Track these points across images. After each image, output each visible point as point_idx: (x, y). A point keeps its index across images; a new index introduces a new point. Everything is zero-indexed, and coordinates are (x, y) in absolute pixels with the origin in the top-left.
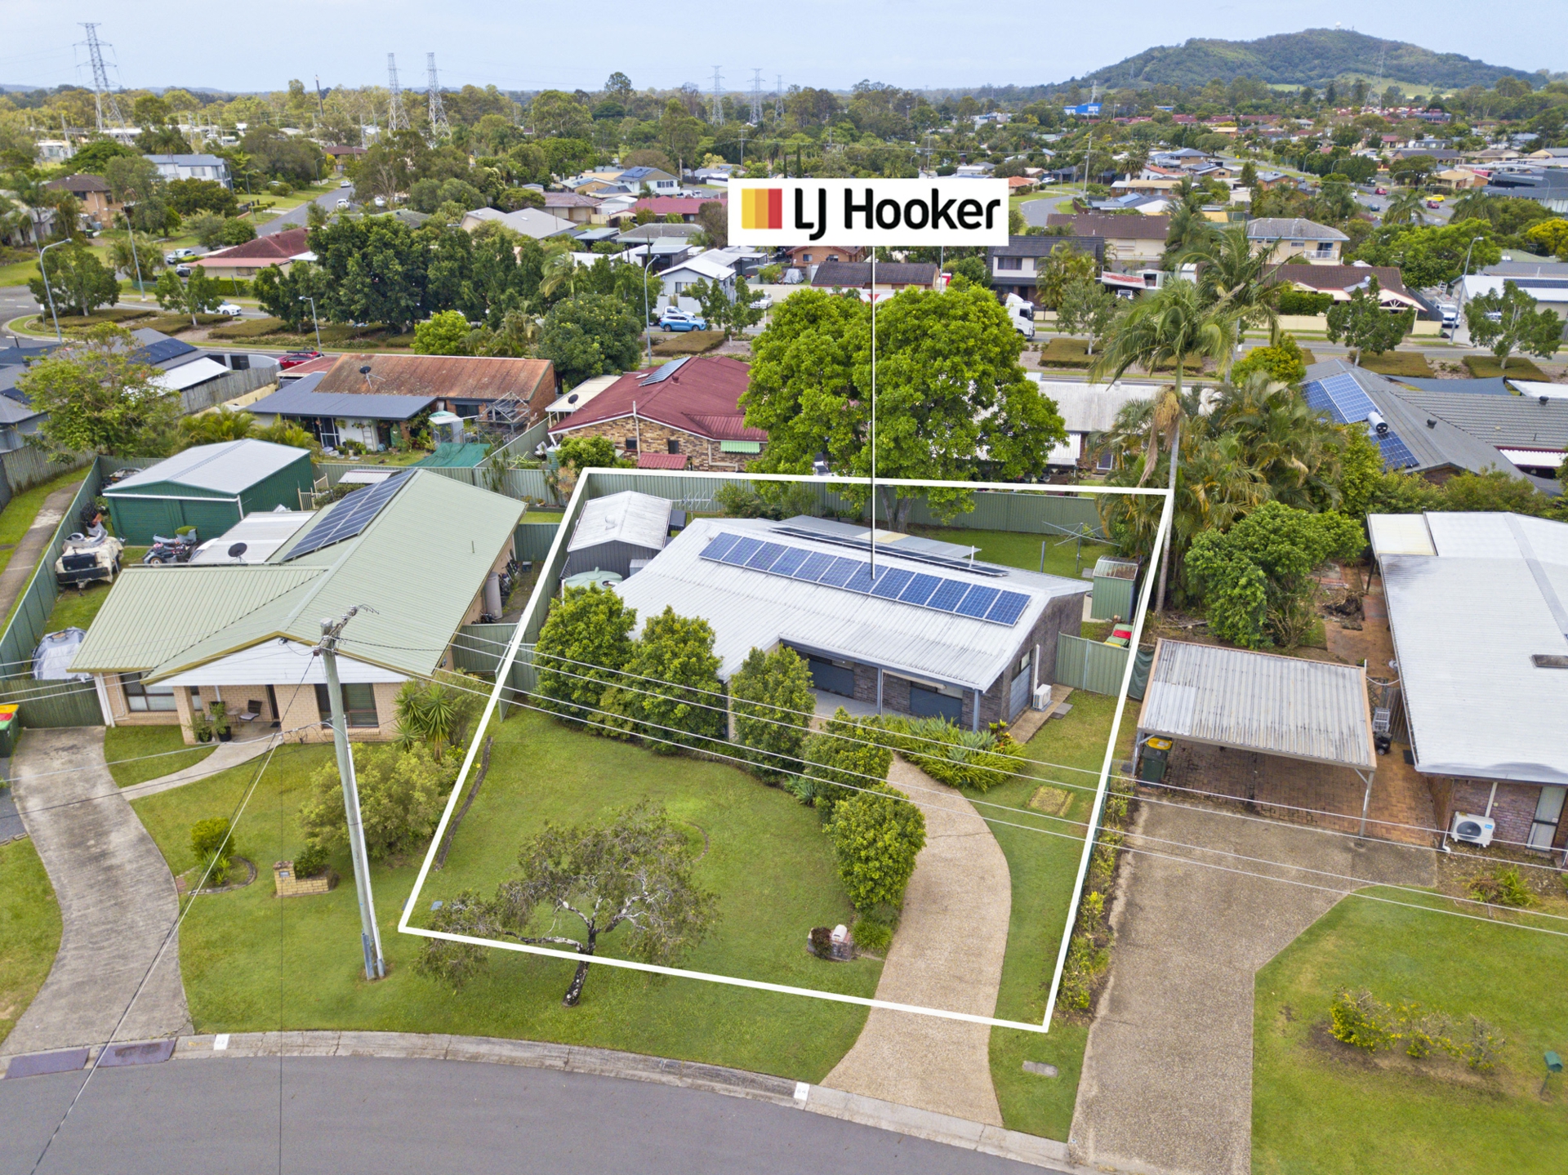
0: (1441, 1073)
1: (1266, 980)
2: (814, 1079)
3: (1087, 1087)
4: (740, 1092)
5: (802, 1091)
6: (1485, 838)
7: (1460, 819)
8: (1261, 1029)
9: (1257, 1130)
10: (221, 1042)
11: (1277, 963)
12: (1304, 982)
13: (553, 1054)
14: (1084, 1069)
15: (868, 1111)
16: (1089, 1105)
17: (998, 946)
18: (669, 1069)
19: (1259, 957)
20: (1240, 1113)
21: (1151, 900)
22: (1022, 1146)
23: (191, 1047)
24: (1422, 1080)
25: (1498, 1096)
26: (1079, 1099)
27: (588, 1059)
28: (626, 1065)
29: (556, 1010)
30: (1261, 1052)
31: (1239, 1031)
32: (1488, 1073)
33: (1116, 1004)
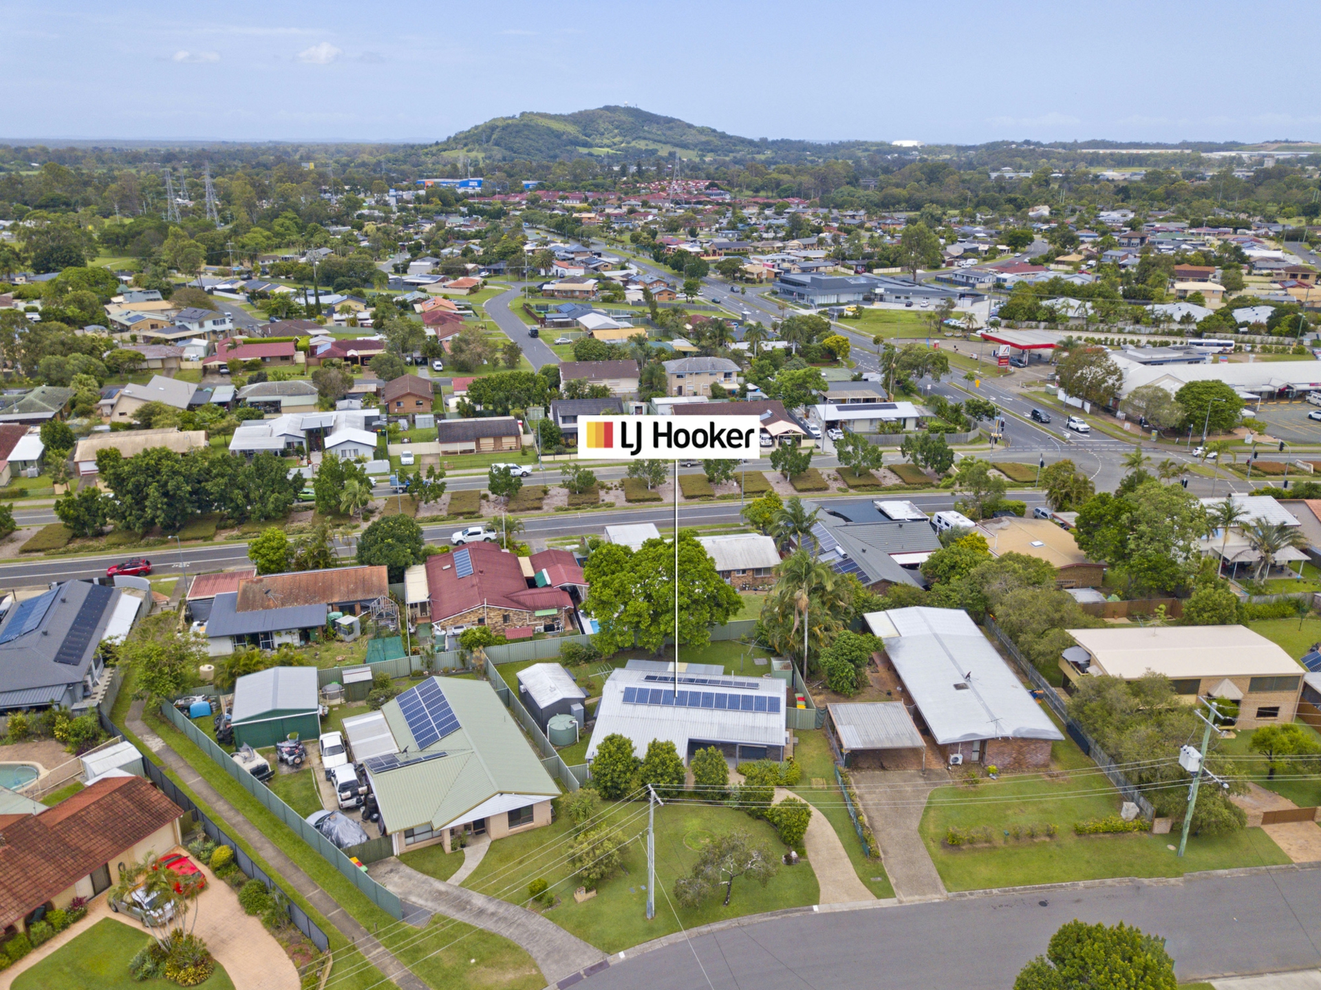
0: (979, 845)
1: (921, 830)
2: (817, 903)
3: (892, 881)
4: (798, 914)
5: (816, 908)
6: (960, 762)
7: (952, 757)
8: (928, 847)
9: (942, 878)
10: (622, 955)
11: (921, 825)
12: (932, 829)
13: (733, 922)
14: (888, 875)
15: (838, 907)
16: (896, 885)
17: (839, 844)
18: (772, 915)
19: (915, 824)
20: (935, 874)
21: (874, 814)
22: (886, 903)
23: (612, 960)
24: (975, 850)
25: (995, 848)
26: (892, 884)
27: (745, 920)
28: (757, 918)
29: (722, 908)
30: (931, 855)
31: (922, 850)
32: (989, 842)
33: (885, 853)
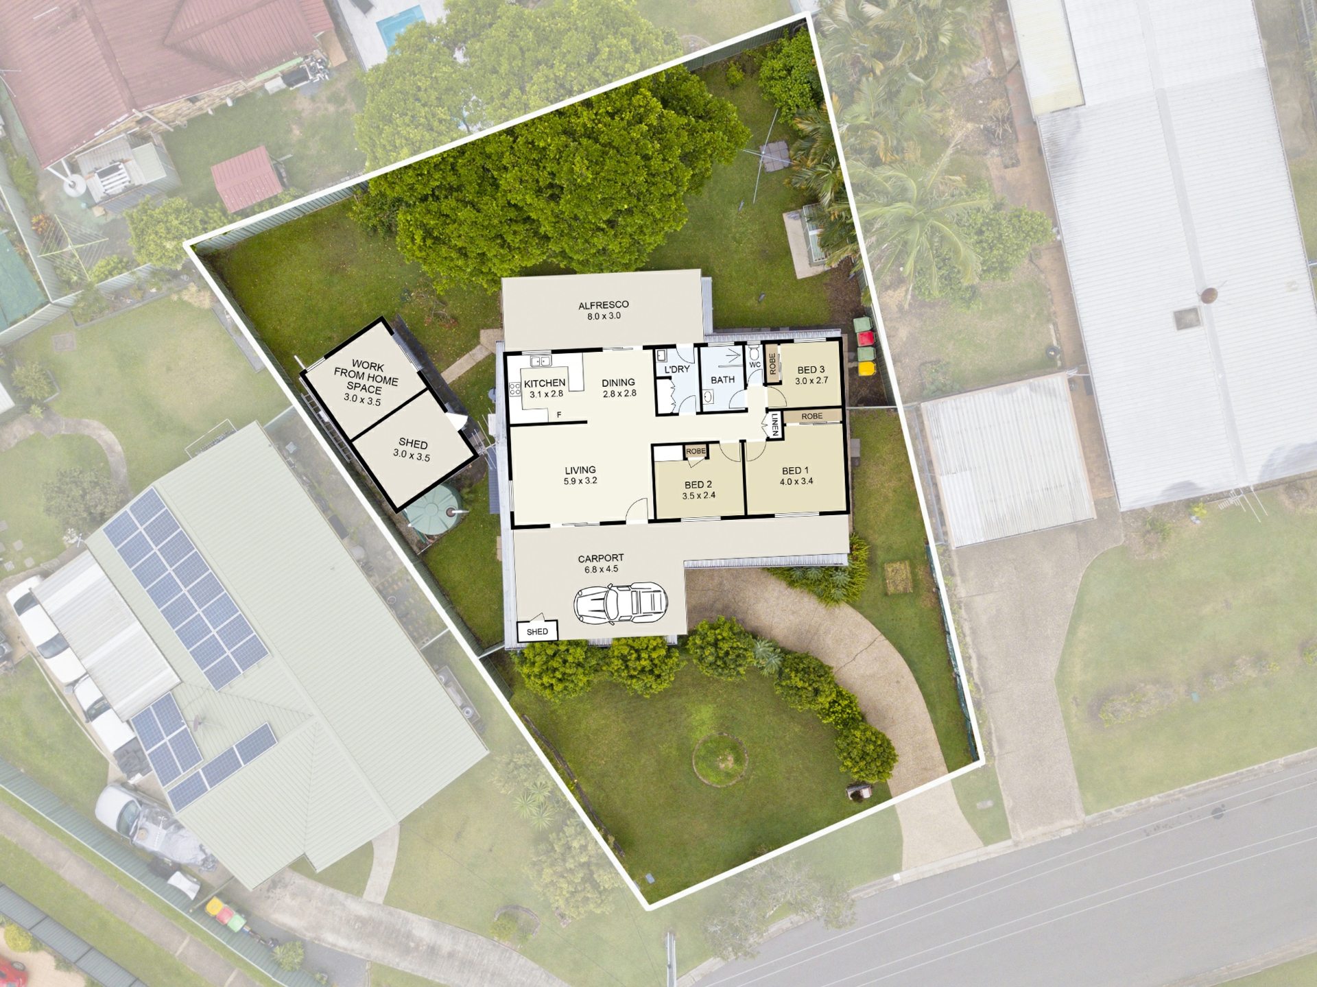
1: (1060, 681)
3: (1008, 803)
5: (896, 877)
8: (1067, 722)
9: (1080, 785)
11: (1062, 664)
12: (1077, 672)
14: (1003, 793)
15: (929, 869)
16: (1013, 812)
19: (1052, 664)
20: (1072, 778)
26: (1007, 812)
30: (1070, 736)
31: (1058, 727)
